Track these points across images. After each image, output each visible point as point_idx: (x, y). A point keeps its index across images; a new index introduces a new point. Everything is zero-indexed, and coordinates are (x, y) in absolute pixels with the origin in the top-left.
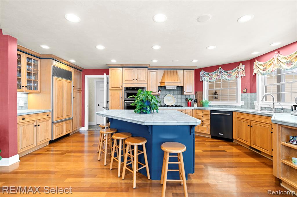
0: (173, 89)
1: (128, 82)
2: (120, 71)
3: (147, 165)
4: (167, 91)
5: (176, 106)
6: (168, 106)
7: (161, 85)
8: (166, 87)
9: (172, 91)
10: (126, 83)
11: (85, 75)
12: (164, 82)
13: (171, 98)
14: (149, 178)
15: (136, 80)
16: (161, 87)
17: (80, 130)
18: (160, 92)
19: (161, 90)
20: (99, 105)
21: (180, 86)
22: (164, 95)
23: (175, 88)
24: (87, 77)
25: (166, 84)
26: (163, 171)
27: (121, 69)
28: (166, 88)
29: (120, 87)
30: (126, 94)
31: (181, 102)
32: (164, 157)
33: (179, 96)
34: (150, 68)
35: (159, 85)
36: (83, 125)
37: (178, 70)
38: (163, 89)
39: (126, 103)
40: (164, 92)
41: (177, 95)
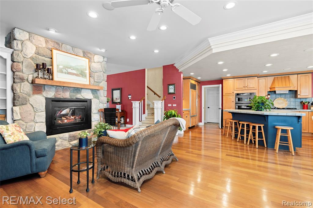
0: (285, 93)
1: (238, 89)
2: (232, 81)
3: (264, 139)
4: (277, 95)
5: (287, 109)
6: (278, 109)
7: (270, 90)
8: (276, 91)
9: (284, 96)
10: (237, 90)
11: (202, 86)
12: (275, 88)
13: (282, 101)
14: (266, 146)
15: (246, 88)
16: (271, 91)
17: (199, 124)
18: (269, 96)
19: (270, 94)
20: (208, 108)
21: (293, 90)
22: (274, 99)
23: (287, 92)
24: (203, 87)
25: (276, 89)
26: (276, 142)
27: (233, 79)
28: (277, 93)
29: (232, 93)
30: (237, 98)
31: (294, 104)
32: (277, 134)
33: (293, 100)
34: (259, 77)
35: (269, 90)
36: (201, 121)
37: (290, 76)
38: (273, 93)
39: (237, 105)
40: (274, 96)
41: (289, 99)
